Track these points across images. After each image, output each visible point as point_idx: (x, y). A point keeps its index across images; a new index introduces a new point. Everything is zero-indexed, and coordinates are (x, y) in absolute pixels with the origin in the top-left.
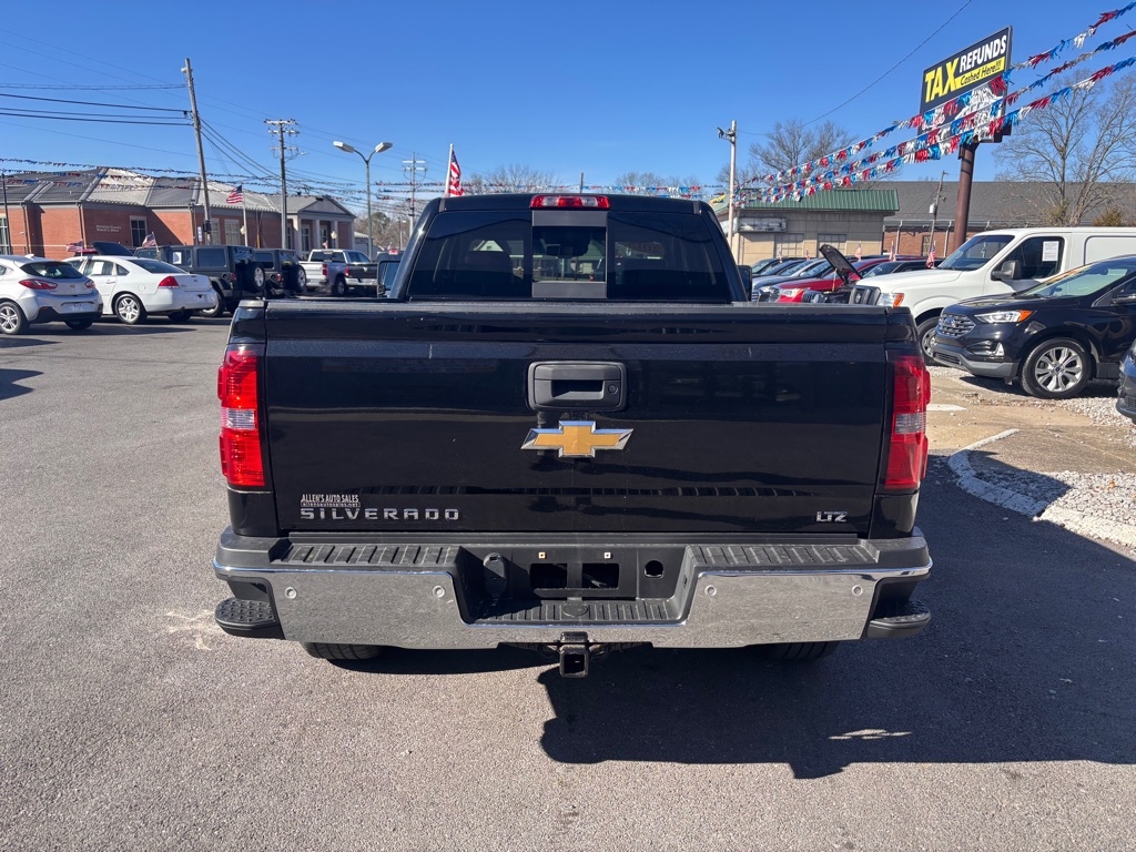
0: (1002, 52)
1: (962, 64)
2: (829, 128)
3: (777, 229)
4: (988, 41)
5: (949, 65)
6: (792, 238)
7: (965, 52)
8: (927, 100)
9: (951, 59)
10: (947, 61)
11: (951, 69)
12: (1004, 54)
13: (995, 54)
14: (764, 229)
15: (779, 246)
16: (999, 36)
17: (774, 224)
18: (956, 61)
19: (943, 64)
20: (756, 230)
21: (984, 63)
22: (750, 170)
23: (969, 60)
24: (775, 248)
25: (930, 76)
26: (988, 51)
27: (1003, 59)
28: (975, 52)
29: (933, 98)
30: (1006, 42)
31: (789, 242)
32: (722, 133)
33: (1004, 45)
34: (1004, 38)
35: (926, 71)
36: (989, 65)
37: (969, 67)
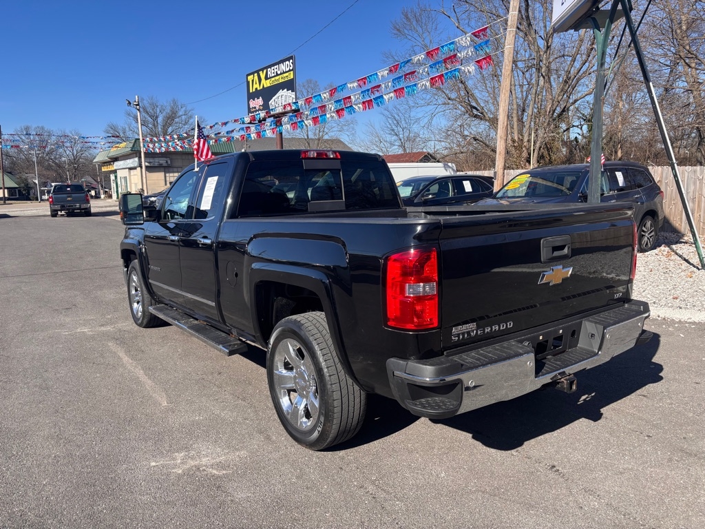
0: (291, 68)
1: (269, 73)
2: (174, 102)
3: (165, 164)
4: (282, 61)
5: (261, 72)
6: (175, 170)
7: (270, 66)
8: (251, 91)
9: (262, 70)
10: (260, 70)
11: (263, 76)
12: (292, 70)
13: (287, 69)
14: (156, 164)
15: (167, 175)
16: (288, 59)
17: (163, 161)
18: (265, 71)
19: (258, 72)
20: (152, 165)
21: (281, 74)
22: (126, 126)
23: (273, 71)
24: (165, 177)
25: (250, 78)
26: (283, 67)
27: (292, 72)
28: (275, 67)
29: (254, 90)
30: (292, 63)
31: (173, 172)
32: (130, 103)
33: (291, 65)
34: (291, 61)
35: (248, 75)
36: (285, 75)
37: (273, 75)
